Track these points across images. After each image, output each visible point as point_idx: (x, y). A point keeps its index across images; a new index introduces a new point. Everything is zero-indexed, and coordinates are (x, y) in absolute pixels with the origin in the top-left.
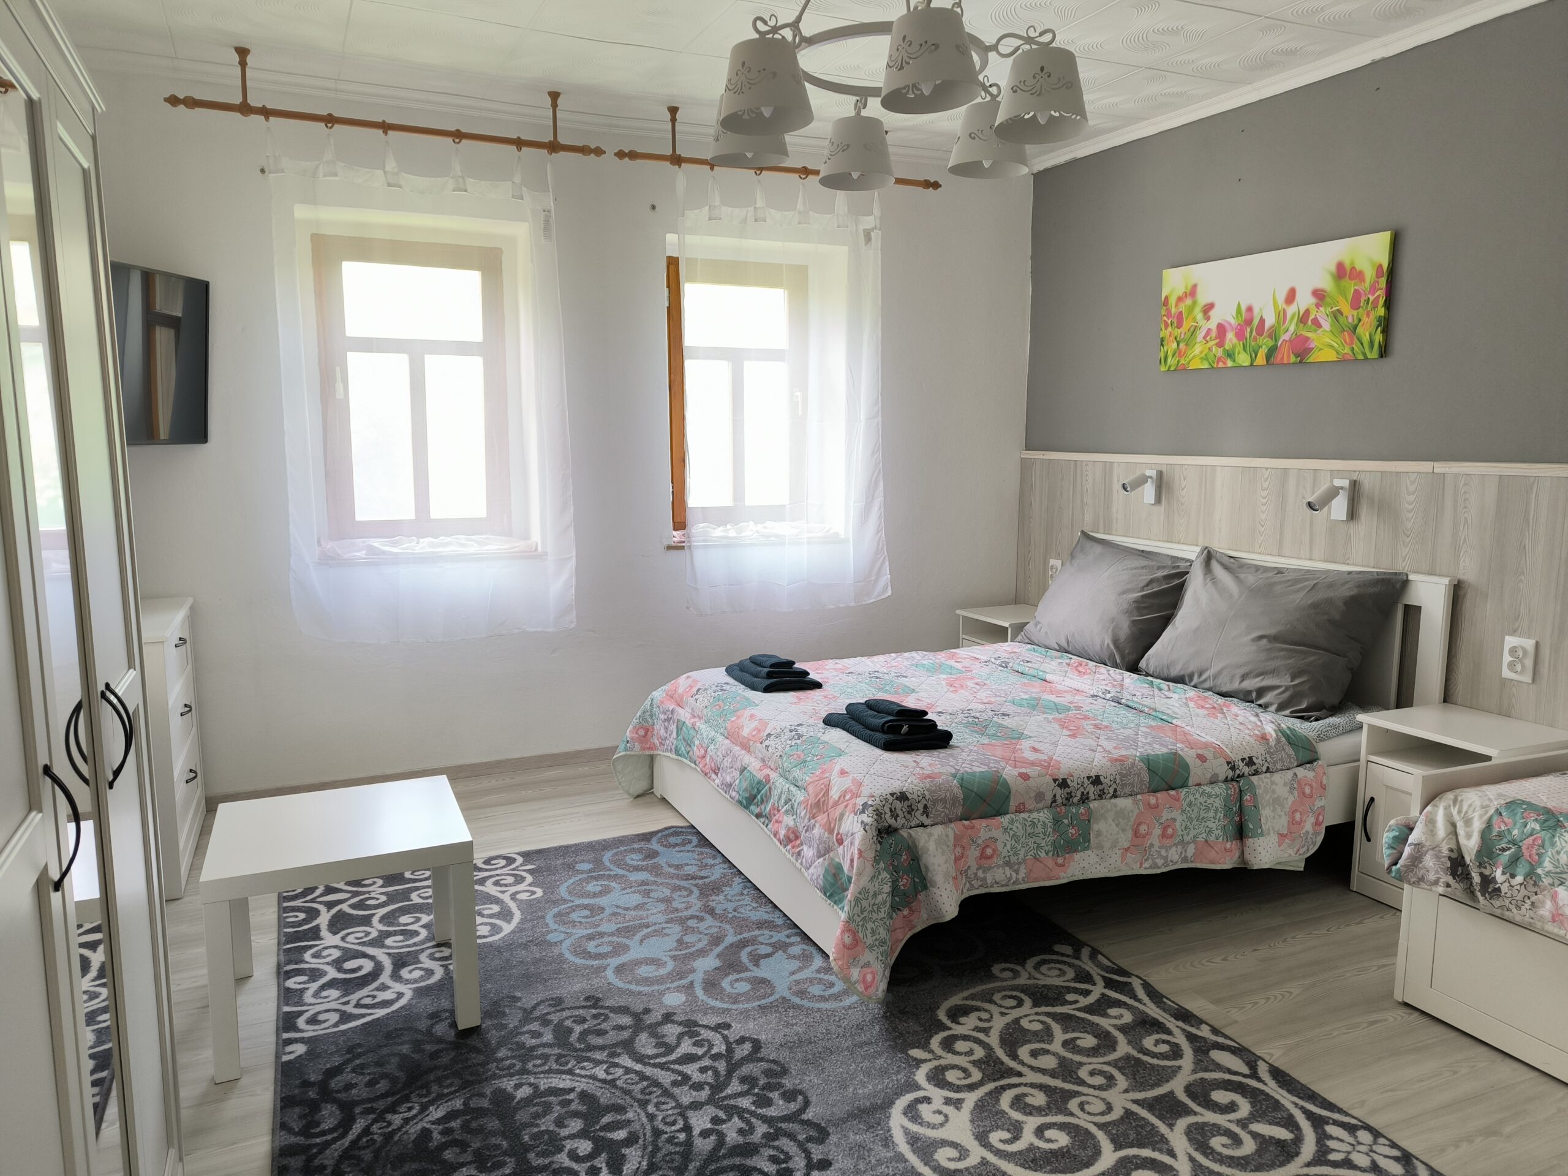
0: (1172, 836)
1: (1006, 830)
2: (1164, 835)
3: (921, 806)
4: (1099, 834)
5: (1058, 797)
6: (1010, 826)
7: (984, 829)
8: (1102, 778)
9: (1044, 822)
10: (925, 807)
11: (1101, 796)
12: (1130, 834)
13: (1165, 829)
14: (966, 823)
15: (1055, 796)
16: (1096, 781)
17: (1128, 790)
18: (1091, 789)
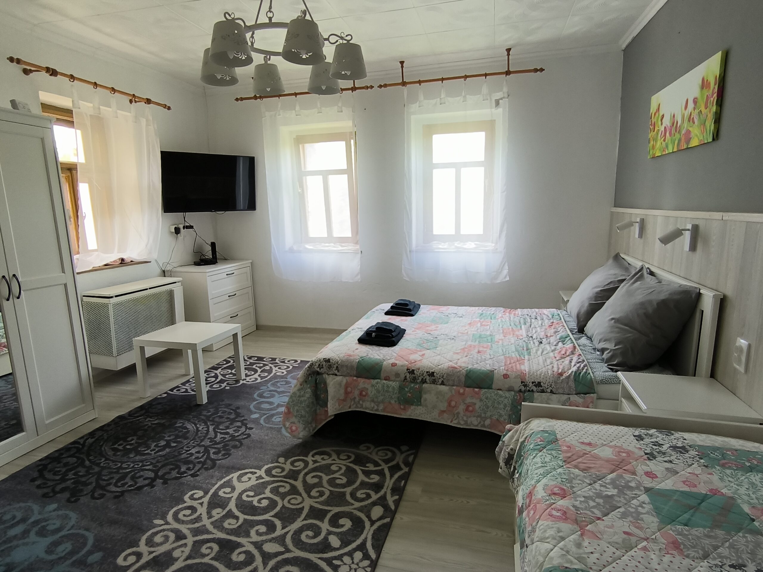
0: (472, 411)
1: (373, 386)
2: (467, 410)
3: (335, 366)
4: (426, 400)
5: (408, 377)
6: (376, 385)
7: (362, 383)
8: (435, 374)
9: (393, 387)
10: (337, 367)
11: (434, 382)
12: (446, 404)
13: (468, 407)
14: (355, 378)
15: (406, 376)
16: (432, 374)
17: (451, 383)
18: (428, 378)
